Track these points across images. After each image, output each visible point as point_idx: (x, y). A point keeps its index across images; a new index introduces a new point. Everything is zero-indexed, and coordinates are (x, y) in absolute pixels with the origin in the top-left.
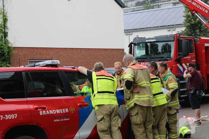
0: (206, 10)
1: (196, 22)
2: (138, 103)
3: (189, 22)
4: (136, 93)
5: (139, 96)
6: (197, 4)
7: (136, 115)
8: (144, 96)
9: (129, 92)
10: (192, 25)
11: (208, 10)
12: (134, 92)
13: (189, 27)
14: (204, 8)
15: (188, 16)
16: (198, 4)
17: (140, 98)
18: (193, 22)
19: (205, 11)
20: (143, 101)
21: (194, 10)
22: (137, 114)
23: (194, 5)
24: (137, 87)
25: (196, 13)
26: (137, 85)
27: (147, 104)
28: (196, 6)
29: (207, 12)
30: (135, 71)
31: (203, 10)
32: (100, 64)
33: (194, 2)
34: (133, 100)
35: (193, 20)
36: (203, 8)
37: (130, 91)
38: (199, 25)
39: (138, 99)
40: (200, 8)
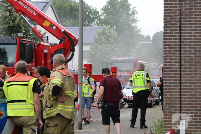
0: (35, 12)
1: (14, 24)
2: (62, 114)
3: (6, 24)
4: (60, 102)
5: (64, 106)
6: (24, 4)
7: (54, 126)
8: (69, 107)
9: (52, 99)
10: (10, 27)
11: (36, 12)
12: (58, 100)
13: (6, 29)
14: (32, 10)
15: (5, 16)
16: (26, 4)
17: (64, 108)
18: (11, 24)
19: (33, 13)
20: (67, 112)
21: (20, 11)
22: (56, 125)
23: (20, 5)
24: (62, 95)
25: (22, 15)
26: (63, 93)
27: (70, 117)
28: (23, 6)
29: (35, 15)
30: (64, 77)
31: (31, 12)
32: (24, 64)
33: (20, 2)
34: (56, 109)
35: (11, 22)
36: (30, 9)
37: (55, 98)
38: (18, 28)
39: (63, 109)
40: (28, 9)
